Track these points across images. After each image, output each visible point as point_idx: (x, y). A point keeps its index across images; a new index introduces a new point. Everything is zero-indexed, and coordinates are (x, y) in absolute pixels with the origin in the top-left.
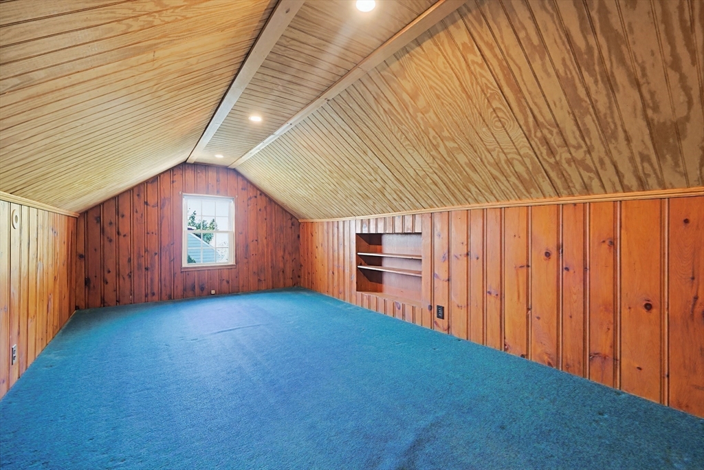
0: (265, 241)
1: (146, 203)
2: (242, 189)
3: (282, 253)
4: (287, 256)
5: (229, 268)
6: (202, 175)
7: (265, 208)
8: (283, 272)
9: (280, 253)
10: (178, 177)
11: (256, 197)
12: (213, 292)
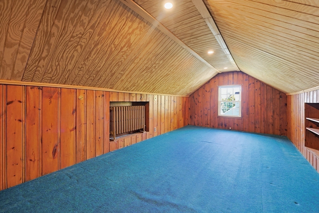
0: (259, 106)
1: (206, 91)
2: (245, 80)
3: (272, 114)
4: (276, 116)
5: (238, 119)
6: (226, 77)
7: (260, 88)
8: (273, 125)
9: (270, 114)
10: (216, 79)
11: (254, 83)
12: (230, 128)
